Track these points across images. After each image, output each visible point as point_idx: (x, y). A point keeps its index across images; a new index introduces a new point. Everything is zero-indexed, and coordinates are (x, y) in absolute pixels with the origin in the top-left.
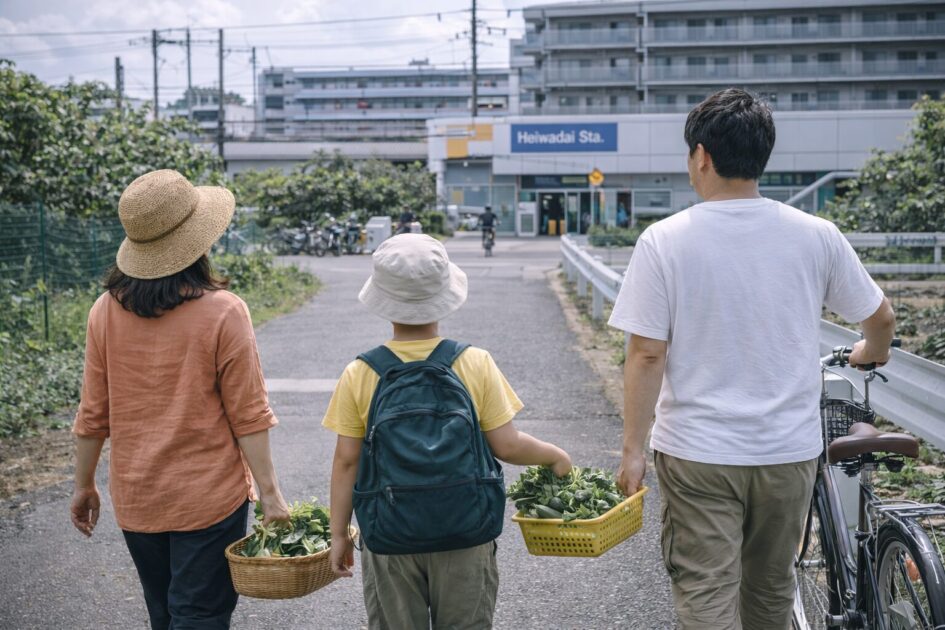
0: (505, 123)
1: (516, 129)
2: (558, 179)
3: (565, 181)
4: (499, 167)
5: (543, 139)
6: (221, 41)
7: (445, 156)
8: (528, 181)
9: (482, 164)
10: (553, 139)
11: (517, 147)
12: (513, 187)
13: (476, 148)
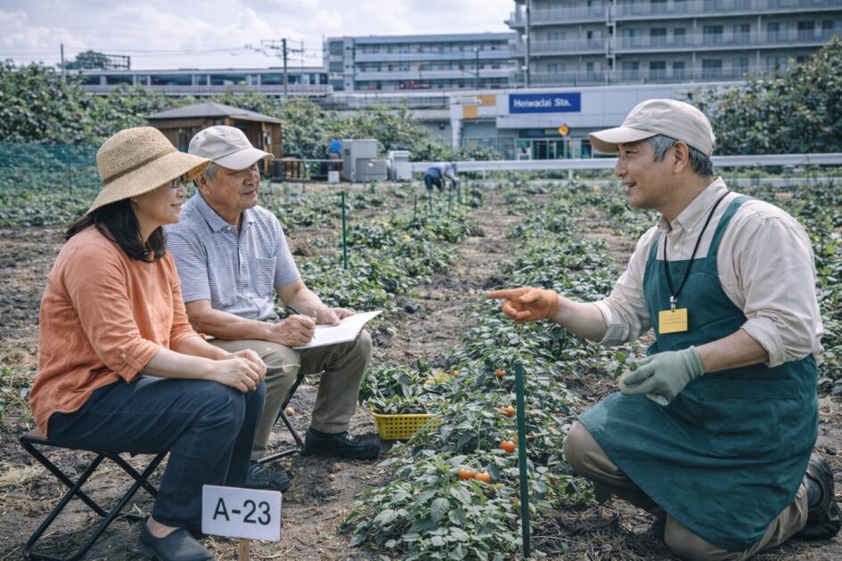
0: (505, 93)
1: (512, 98)
2: (542, 130)
3: (547, 133)
4: (501, 124)
5: (531, 104)
6: (284, 46)
7: (461, 117)
8: (523, 132)
9: (489, 123)
10: (537, 104)
11: (514, 110)
12: (513, 139)
13: (484, 112)
